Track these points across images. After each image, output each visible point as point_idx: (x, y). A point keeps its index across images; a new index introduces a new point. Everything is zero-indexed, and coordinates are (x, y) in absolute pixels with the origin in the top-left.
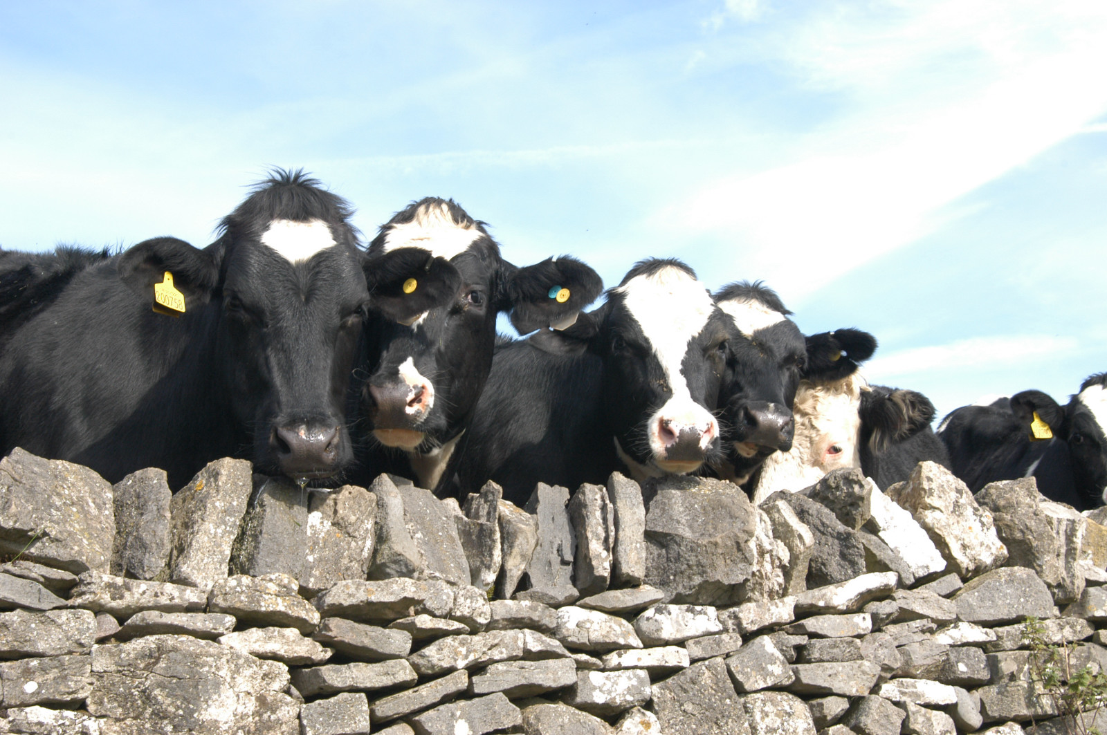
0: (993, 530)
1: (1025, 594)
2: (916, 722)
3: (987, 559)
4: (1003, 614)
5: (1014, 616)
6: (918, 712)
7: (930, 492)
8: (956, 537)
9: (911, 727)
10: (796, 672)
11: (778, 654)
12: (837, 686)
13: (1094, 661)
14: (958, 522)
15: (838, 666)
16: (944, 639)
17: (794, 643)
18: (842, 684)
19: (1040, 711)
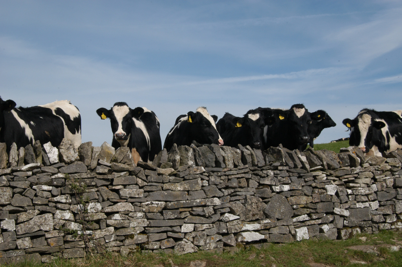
0: (77, 153)
1: (79, 167)
2: (38, 194)
3: (73, 159)
4: (72, 171)
5: (74, 172)
6: (39, 192)
7: (62, 145)
8: (66, 155)
9: (37, 195)
10: (9, 183)
11: (6, 179)
12: (18, 186)
13: (94, 182)
14: (67, 152)
15: (20, 182)
16: (53, 177)
17: (10, 177)
18: (20, 186)
19: (73, 192)
